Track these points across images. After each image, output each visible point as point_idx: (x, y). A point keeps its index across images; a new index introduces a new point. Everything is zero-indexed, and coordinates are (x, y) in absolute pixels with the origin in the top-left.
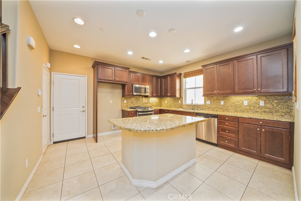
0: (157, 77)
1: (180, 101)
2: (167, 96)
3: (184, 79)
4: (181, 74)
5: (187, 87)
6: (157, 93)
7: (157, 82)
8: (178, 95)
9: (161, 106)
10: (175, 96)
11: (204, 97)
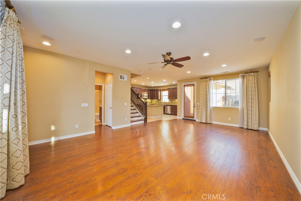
0: (151, 90)
1: (160, 101)
2: (155, 99)
3: (162, 92)
4: (161, 90)
5: (163, 95)
6: (150, 97)
7: (150, 92)
8: (159, 98)
9: (152, 103)
10: (158, 99)
11: (168, 100)
